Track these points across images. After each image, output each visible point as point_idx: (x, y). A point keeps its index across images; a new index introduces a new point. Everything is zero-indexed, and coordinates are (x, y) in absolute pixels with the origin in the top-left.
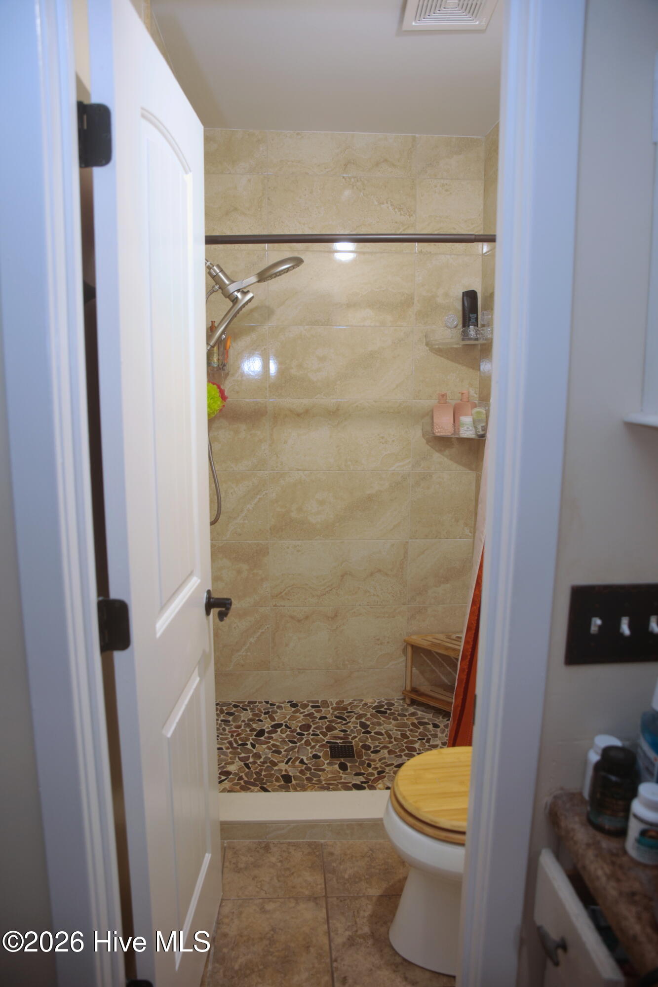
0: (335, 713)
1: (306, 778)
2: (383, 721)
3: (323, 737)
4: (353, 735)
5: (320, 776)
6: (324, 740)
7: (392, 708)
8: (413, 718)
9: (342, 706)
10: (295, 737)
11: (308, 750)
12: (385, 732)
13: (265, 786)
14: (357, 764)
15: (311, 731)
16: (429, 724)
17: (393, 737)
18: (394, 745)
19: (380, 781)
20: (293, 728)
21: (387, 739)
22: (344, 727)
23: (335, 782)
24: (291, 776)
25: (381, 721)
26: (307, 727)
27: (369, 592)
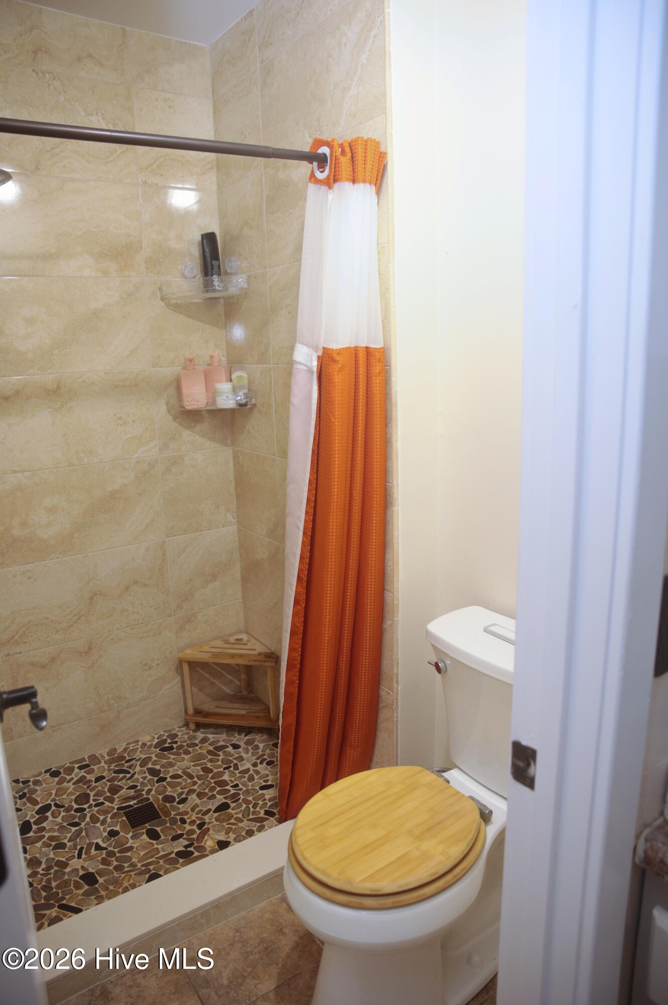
0: (112, 767)
1: (114, 868)
2: (173, 759)
3: (110, 805)
4: (146, 789)
5: (130, 858)
6: (113, 808)
7: (176, 740)
8: (206, 744)
9: (116, 755)
10: (74, 817)
11: (99, 828)
12: (182, 772)
13: (64, 902)
14: (168, 825)
15: (91, 802)
16: (228, 747)
17: (195, 775)
18: (200, 785)
19: (206, 837)
20: (66, 806)
21: (189, 781)
22: (131, 782)
23: (153, 859)
24: (94, 873)
25: (171, 760)
26: (83, 798)
27: (127, 610)
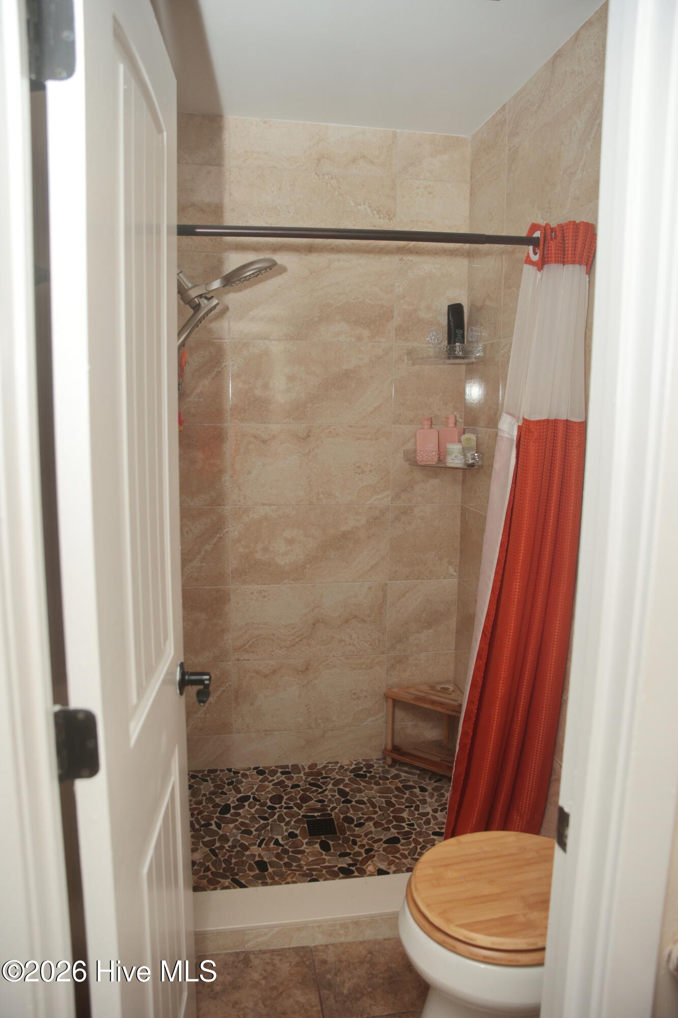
0: (309, 779)
1: (284, 864)
2: (363, 786)
3: (298, 811)
4: (332, 806)
5: (299, 860)
6: (299, 814)
7: (371, 770)
8: (397, 781)
9: (315, 770)
10: (266, 812)
11: (282, 827)
12: (367, 800)
13: (237, 877)
14: (340, 842)
15: (283, 804)
16: (416, 788)
17: (377, 805)
18: (380, 815)
19: (370, 862)
20: (262, 801)
21: (371, 809)
22: (321, 796)
23: (318, 867)
24: (267, 862)
25: (361, 787)
26: (277, 799)
27: (344, 641)
